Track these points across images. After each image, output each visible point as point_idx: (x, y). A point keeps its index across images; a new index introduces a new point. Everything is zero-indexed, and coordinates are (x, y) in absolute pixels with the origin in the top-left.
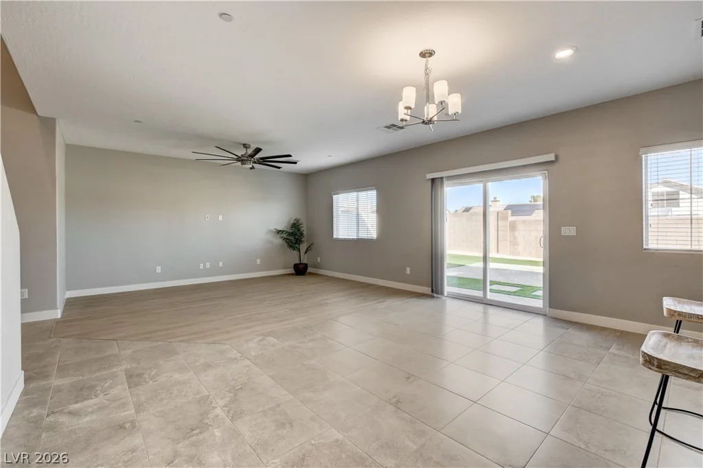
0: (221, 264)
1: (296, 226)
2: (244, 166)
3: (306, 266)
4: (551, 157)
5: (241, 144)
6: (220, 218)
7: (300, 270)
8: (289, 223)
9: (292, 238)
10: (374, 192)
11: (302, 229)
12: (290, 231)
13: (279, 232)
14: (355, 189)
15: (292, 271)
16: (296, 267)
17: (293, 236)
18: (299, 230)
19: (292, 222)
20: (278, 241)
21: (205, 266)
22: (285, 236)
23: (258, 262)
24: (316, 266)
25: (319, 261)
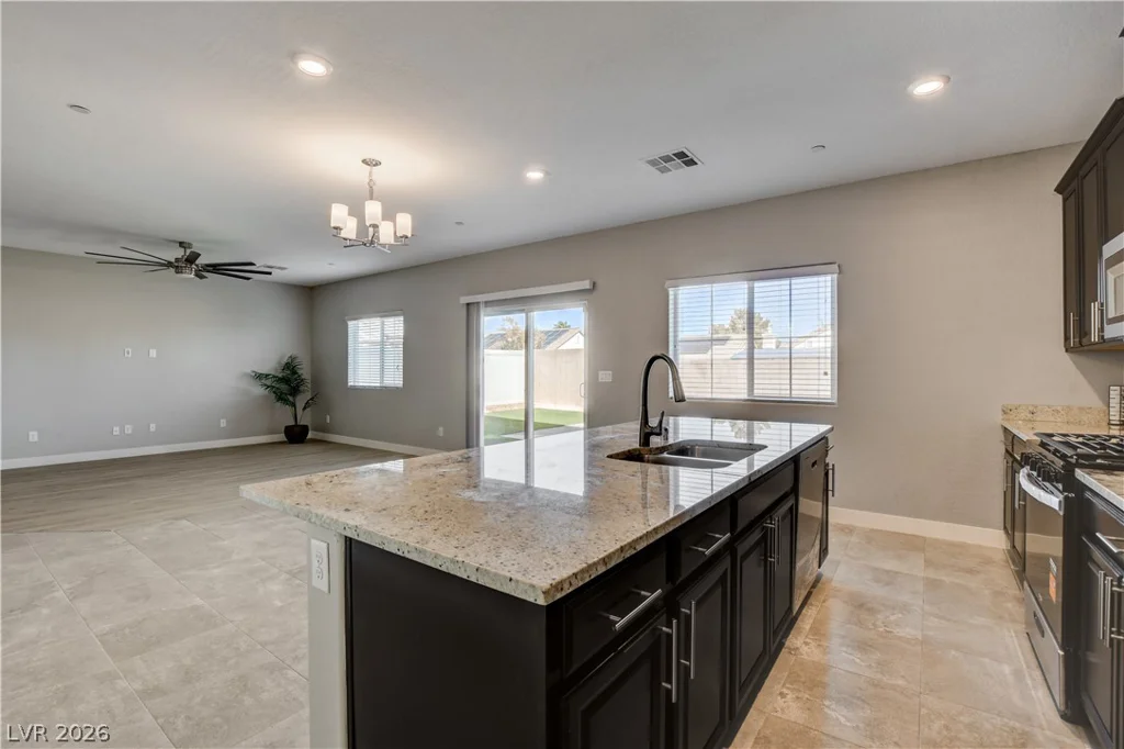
0: (153, 427)
1: (290, 367)
2: (179, 275)
3: (305, 429)
4: (586, 284)
5: (175, 241)
6: (153, 353)
7: (296, 435)
8: (279, 363)
9: (284, 387)
10: (402, 318)
11: (300, 372)
12: (280, 376)
13: (259, 377)
14: (379, 312)
15: (282, 437)
16: (289, 431)
17: (286, 384)
18: (294, 373)
19: (285, 360)
20: (258, 390)
21: (122, 430)
22: (268, 382)
23: (223, 423)
24: (324, 429)
25: (328, 421)
